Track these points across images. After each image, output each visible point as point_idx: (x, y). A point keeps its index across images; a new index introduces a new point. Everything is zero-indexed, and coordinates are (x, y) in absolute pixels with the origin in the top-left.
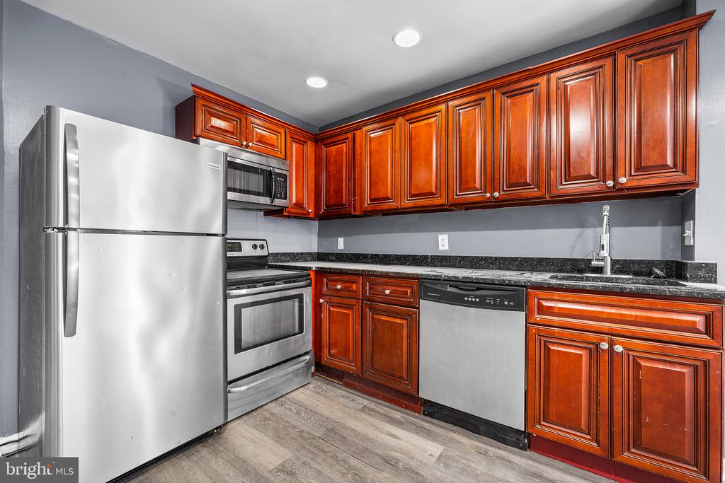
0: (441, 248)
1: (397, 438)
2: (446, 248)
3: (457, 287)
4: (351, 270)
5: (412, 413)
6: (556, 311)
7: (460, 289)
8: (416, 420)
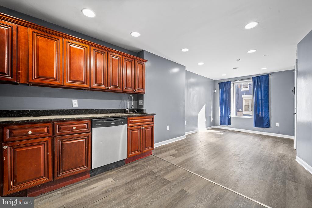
0: (74, 106)
1: (95, 187)
2: (77, 106)
3: (108, 120)
4: (43, 120)
5: (86, 179)
6: (133, 122)
7: (109, 121)
8: (91, 180)
